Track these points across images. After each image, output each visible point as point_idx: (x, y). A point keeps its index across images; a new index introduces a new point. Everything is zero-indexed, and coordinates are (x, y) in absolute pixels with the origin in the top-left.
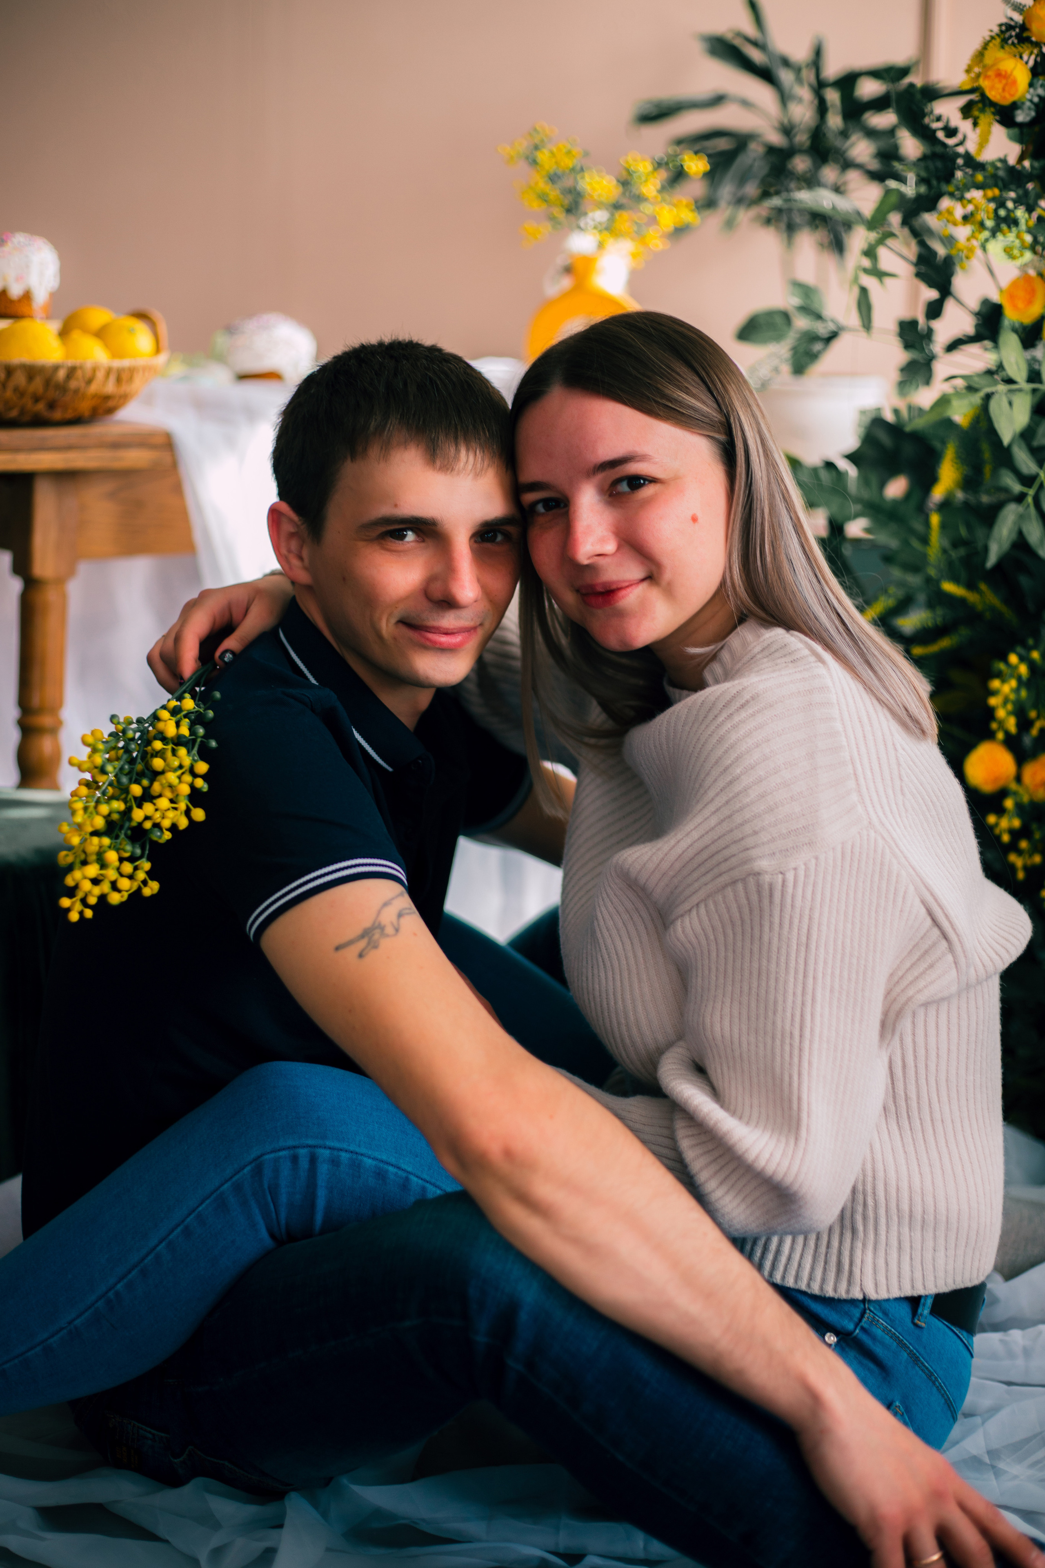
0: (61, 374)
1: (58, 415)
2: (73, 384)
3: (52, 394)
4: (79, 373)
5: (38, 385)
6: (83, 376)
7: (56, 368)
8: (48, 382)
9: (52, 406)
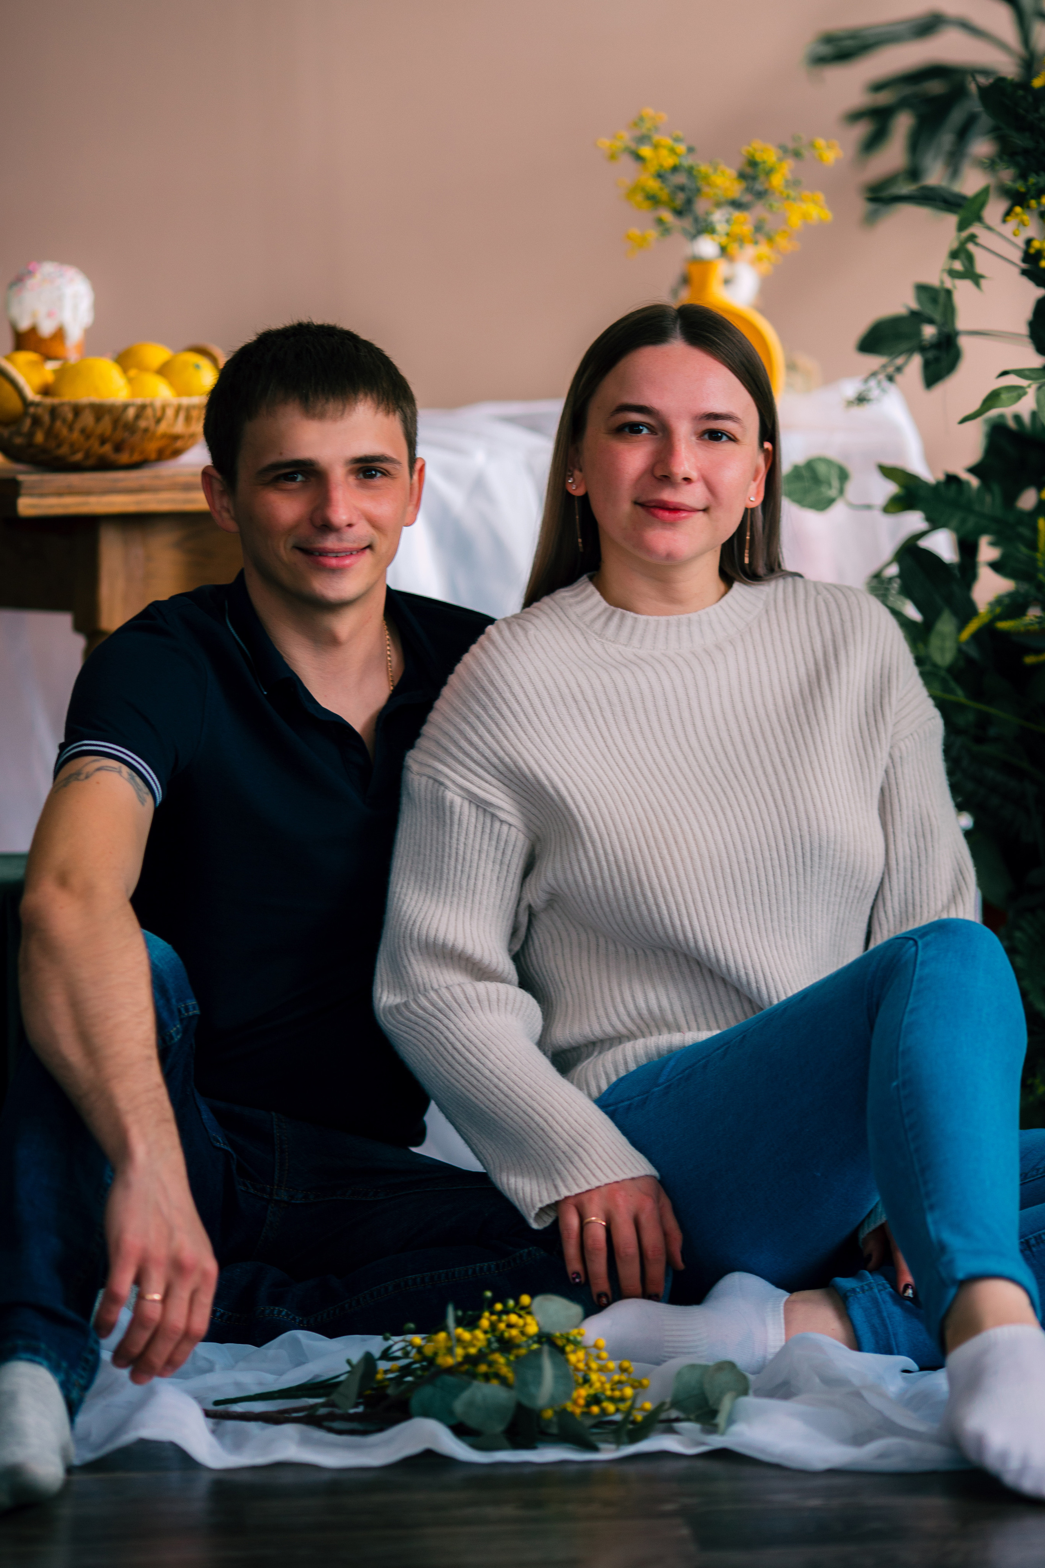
0: (131, 412)
1: (124, 458)
2: (143, 424)
3: (120, 434)
4: (149, 412)
5: (106, 425)
6: (154, 415)
7: (126, 407)
8: (116, 422)
9: (118, 448)
